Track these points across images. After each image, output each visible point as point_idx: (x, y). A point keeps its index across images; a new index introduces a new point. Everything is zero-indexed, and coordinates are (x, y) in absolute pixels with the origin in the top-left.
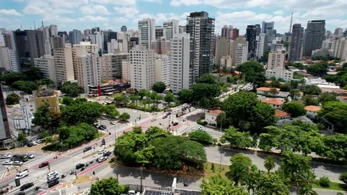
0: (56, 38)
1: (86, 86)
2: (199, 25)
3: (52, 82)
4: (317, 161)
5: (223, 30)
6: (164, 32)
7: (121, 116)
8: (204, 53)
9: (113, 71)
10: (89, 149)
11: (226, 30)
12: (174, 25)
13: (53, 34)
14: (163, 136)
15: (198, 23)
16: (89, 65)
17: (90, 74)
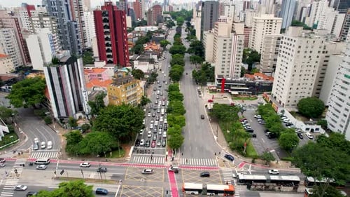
16: (227, 50)
17: (226, 60)
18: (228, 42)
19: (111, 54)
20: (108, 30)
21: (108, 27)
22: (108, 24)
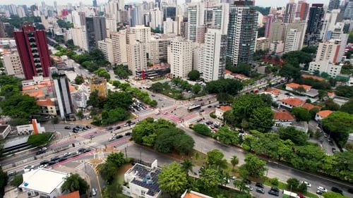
0: (122, 12)
1: (134, 70)
2: (241, 14)
3: (110, 63)
4: (285, 164)
5: (288, 5)
6: (214, 16)
7: (151, 103)
8: (244, 43)
9: (160, 55)
10: (119, 128)
11: (292, 5)
12: (223, 8)
13: (120, 8)
14: (167, 127)
15: (240, 12)
16: (137, 52)
17: (138, 59)
18: (137, 48)
19: (41, 69)
20: (36, 48)
21: (35, 46)
22: (34, 43)
